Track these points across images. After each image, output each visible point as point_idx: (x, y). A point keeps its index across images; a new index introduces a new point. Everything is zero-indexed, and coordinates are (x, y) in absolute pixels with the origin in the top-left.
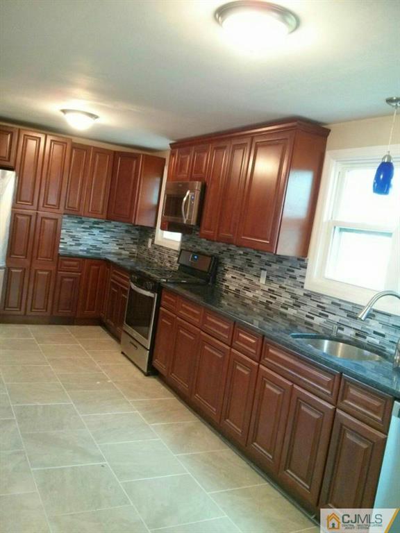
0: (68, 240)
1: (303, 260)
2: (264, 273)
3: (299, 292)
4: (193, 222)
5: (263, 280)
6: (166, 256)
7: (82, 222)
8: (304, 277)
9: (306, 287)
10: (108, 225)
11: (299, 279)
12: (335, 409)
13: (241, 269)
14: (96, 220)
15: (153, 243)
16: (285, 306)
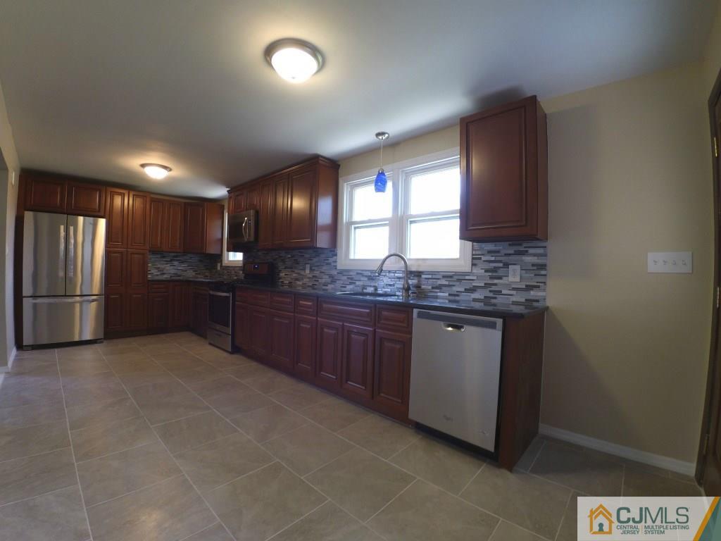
0: (154, 271)
1: (334, 251)
2: (308, 266)
3: (334, 272)
4: (252, 239)
5: (308, 271)
6: (233, 272)
7: (164, 257)
8: (336, 262)
9: (338, 268)
10: (185, 257)
11: (333, 264)
12: (375, 330)
13: (291, 268)
14: (175, 254)
15: (221, 266)
16: (326, 285)
